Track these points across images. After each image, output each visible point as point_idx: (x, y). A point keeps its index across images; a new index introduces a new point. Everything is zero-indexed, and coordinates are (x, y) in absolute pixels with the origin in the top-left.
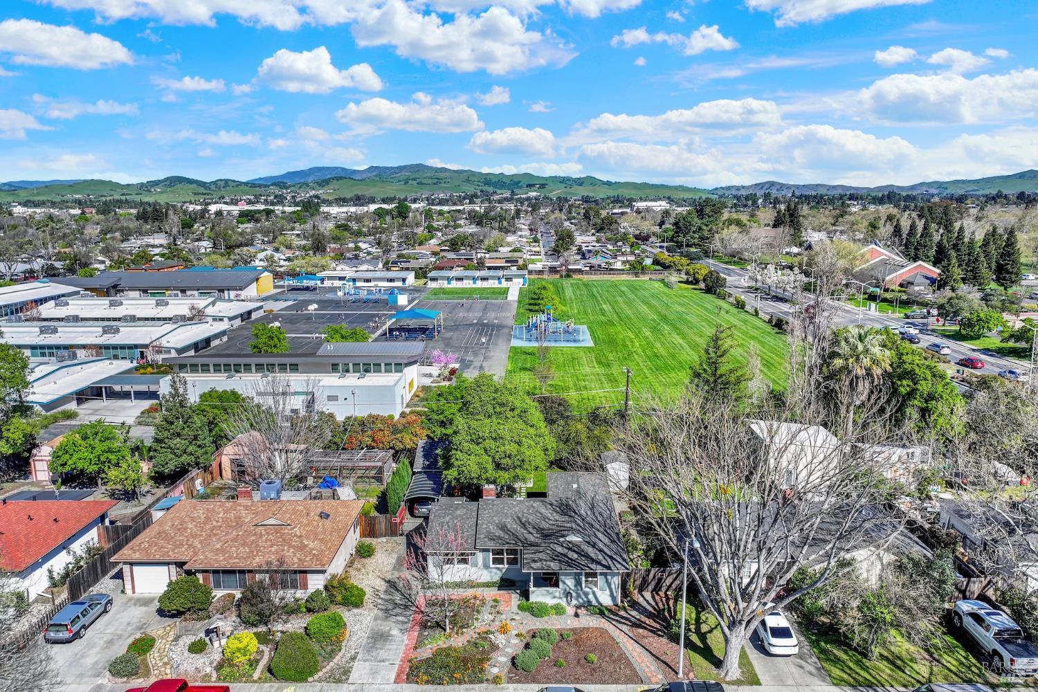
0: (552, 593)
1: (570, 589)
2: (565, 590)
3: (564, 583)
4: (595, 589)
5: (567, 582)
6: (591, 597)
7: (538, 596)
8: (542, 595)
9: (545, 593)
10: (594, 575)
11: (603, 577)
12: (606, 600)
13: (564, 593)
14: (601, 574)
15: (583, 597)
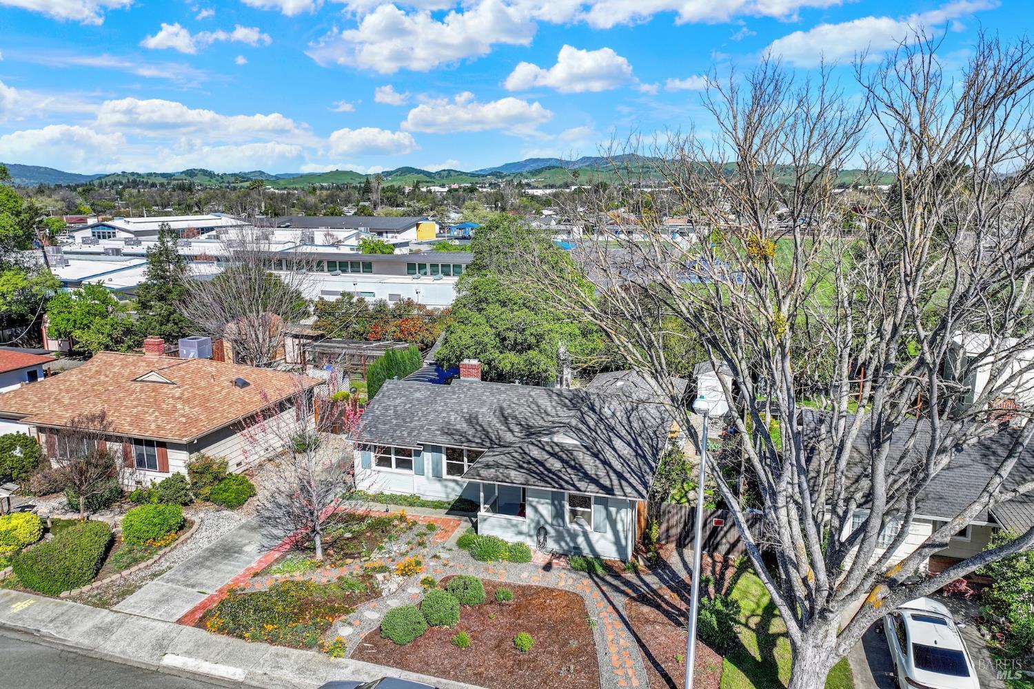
0: (516, 526)
1: (546, 522)
2: (538, 522)
3: (536, 510)
4: (588, 528)
5: (541, 509)
6: (581, 540)
7: (493, 527)
8: (501, 526)
9: (504, 522)
10: (586, 502)
11: (601, 508)
12: (606, 549)
13: (535, 528)
14: (599, 501)
15: (568, 539)
